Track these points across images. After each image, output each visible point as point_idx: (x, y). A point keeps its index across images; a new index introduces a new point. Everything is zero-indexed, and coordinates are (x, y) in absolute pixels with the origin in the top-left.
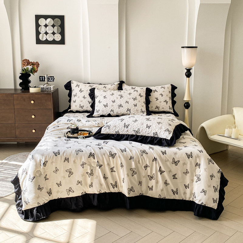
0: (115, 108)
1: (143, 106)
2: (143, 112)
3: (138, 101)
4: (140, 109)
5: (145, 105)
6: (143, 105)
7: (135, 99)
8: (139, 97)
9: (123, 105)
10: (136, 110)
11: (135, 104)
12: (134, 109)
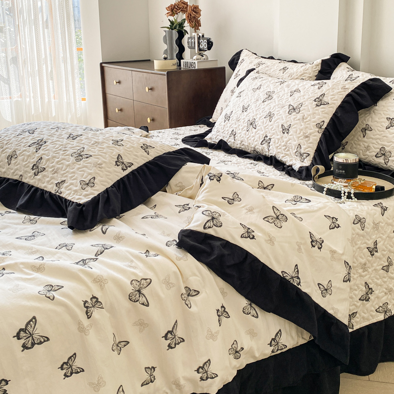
0: (241, 128)
1: (307, 137)
2: (301, 155)
3: (299, 116)
4: (296, 143)
5: (320, 135)
6: (309, 131)
7: (293, 109)
8: (309, 106)
9: (259, 123)
10: (283, 144)
11: (286, 126)
12: (279, 139)
